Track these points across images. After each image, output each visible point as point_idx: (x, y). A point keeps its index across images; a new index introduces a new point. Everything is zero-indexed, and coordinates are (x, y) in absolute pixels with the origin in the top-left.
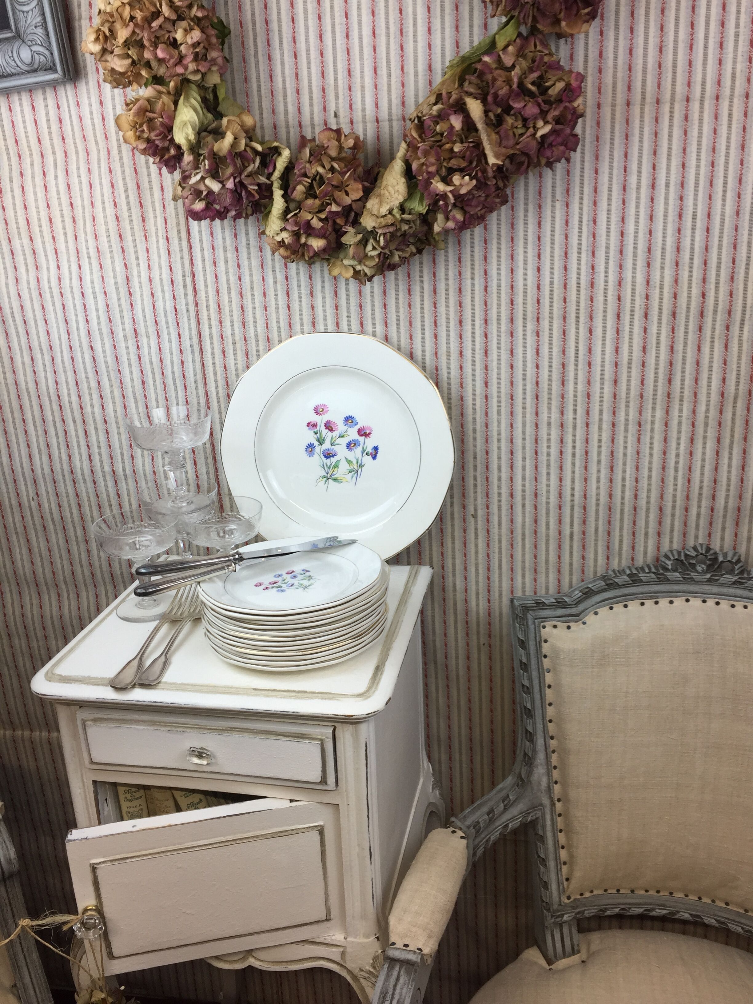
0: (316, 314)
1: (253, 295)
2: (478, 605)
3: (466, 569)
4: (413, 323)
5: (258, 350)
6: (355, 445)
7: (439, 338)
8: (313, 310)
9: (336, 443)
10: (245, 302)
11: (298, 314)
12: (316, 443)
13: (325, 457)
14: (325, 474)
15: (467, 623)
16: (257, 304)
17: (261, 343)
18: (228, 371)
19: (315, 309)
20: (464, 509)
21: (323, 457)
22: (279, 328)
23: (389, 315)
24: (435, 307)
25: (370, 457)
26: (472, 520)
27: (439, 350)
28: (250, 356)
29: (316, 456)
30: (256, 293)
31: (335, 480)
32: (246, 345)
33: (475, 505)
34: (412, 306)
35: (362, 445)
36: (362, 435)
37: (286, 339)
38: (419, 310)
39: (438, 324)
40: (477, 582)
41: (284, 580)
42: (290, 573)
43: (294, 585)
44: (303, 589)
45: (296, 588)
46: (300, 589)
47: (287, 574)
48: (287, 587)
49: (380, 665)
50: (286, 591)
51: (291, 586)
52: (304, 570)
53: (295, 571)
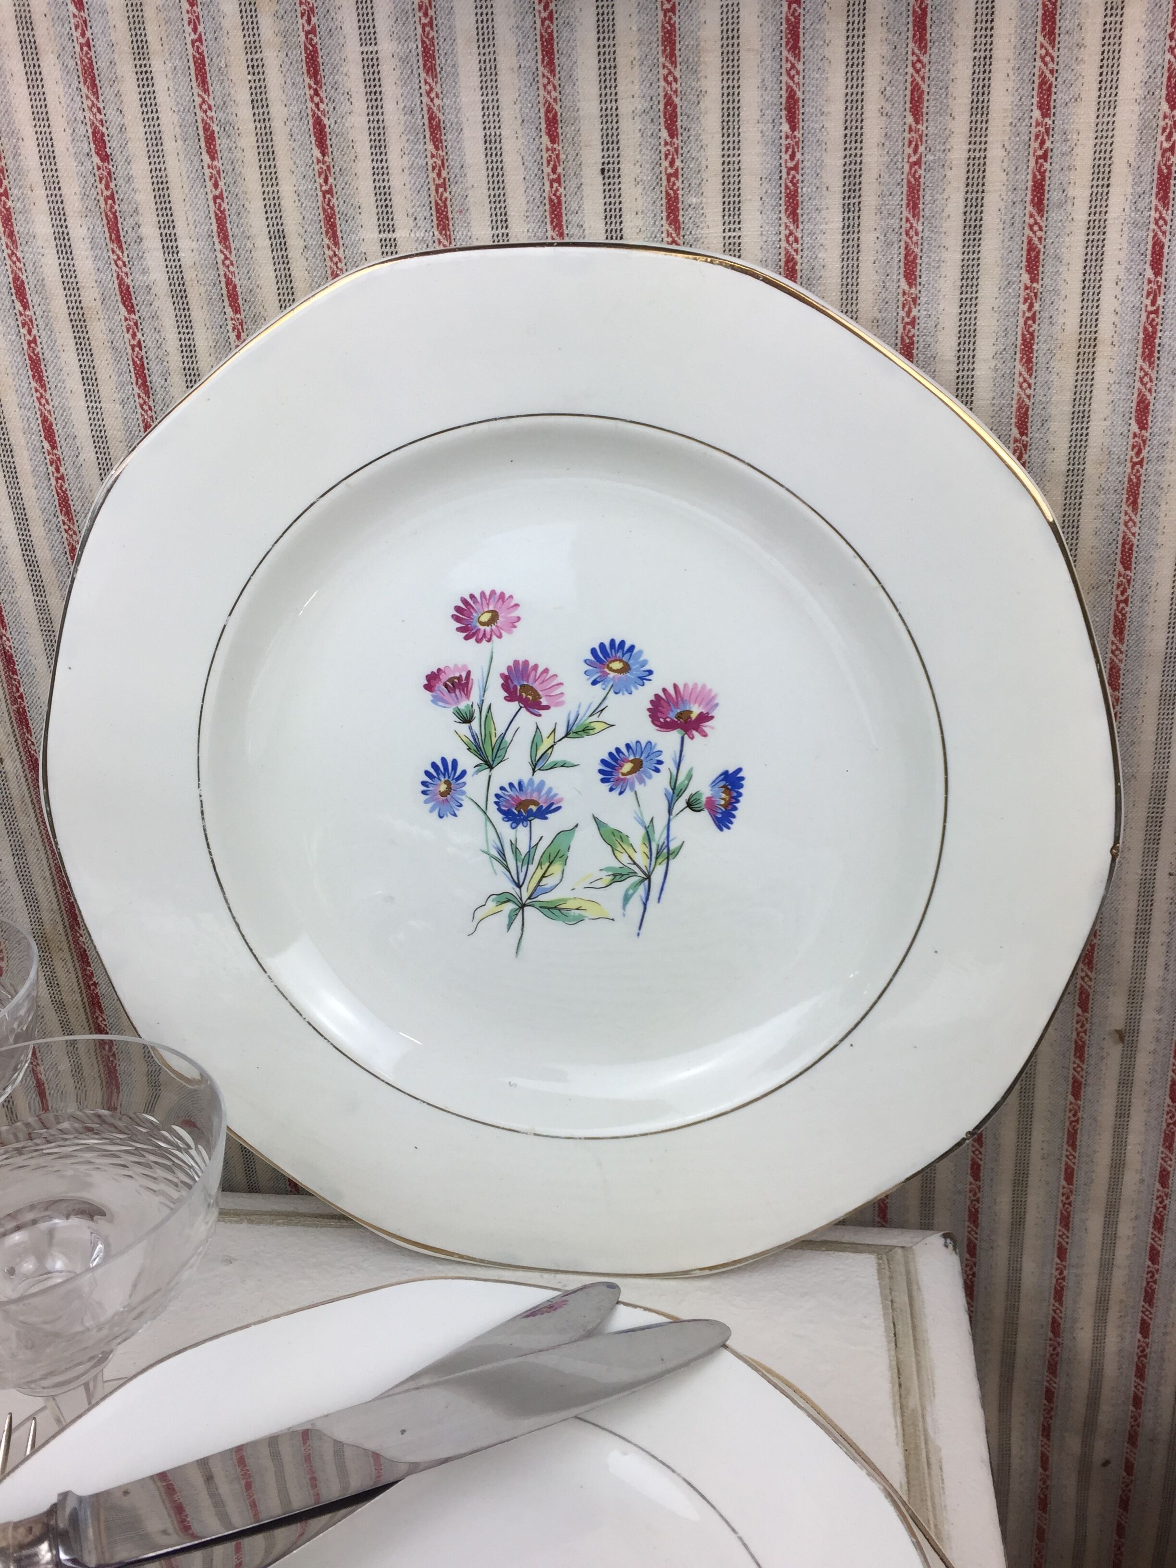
0: (453, 160)
1: (145, 78)
2: (1099, 1339)
3: (1066, 1221)
4: (926, 196)
5: (188, 349)
6: (638, 765)
7: (1047, 268)
8: (437, 142)
9: (557, 755)
10: (111, 113)
11: (364, 166)
12: (468, 761)
13: (508, 815)
14: (510, 887)
15: (1049, 1395)
16: (169, 121)
17: (198, 315)
18: (64, 450)
19: (449, 137)
20: (1085, 1009)
21: (496, 816)
22: (278, 238)
23: (807, 158)
24: (1045, 108)
25: (704, 818)
26: (1115, 1052)
27: (1042, 330)
28: (155, 380)
29: (468, 813)
30: (158, 66)
31: (553, 910)
32: (134, 328)
33: (1135, 995)
34: (929, 105)
35: (669, 765)
36: (667, 726)
37: (316, 286)
38: (960, 124)
39: (1053, 196)
40: (1106, 1267)
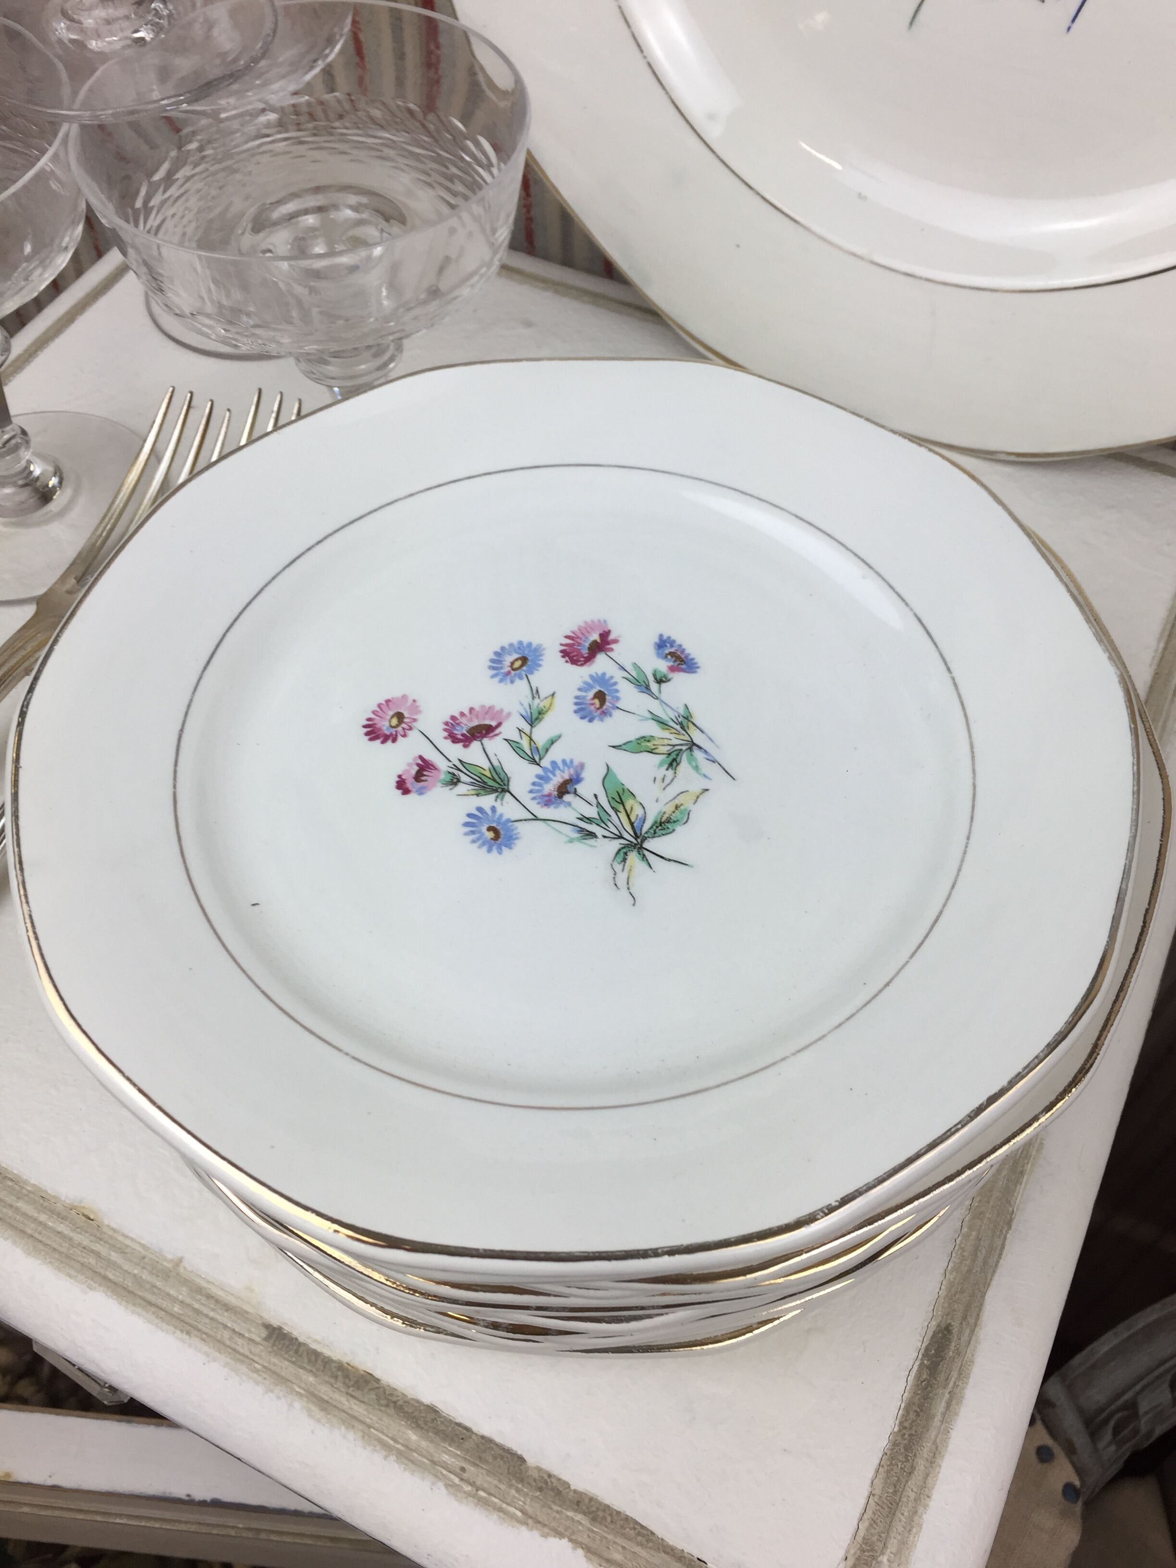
41: (537, 719)
42: (587, 651)
43: (575, 792)
44: (619, 850)
45: (582, 830)
46: (601, 840)
47: (563, 657)
48: (534, 798)
49: (955, 1324)
50: (515, 842)
51: (556, 793)
52: (663, 645)
53: (616, 641)
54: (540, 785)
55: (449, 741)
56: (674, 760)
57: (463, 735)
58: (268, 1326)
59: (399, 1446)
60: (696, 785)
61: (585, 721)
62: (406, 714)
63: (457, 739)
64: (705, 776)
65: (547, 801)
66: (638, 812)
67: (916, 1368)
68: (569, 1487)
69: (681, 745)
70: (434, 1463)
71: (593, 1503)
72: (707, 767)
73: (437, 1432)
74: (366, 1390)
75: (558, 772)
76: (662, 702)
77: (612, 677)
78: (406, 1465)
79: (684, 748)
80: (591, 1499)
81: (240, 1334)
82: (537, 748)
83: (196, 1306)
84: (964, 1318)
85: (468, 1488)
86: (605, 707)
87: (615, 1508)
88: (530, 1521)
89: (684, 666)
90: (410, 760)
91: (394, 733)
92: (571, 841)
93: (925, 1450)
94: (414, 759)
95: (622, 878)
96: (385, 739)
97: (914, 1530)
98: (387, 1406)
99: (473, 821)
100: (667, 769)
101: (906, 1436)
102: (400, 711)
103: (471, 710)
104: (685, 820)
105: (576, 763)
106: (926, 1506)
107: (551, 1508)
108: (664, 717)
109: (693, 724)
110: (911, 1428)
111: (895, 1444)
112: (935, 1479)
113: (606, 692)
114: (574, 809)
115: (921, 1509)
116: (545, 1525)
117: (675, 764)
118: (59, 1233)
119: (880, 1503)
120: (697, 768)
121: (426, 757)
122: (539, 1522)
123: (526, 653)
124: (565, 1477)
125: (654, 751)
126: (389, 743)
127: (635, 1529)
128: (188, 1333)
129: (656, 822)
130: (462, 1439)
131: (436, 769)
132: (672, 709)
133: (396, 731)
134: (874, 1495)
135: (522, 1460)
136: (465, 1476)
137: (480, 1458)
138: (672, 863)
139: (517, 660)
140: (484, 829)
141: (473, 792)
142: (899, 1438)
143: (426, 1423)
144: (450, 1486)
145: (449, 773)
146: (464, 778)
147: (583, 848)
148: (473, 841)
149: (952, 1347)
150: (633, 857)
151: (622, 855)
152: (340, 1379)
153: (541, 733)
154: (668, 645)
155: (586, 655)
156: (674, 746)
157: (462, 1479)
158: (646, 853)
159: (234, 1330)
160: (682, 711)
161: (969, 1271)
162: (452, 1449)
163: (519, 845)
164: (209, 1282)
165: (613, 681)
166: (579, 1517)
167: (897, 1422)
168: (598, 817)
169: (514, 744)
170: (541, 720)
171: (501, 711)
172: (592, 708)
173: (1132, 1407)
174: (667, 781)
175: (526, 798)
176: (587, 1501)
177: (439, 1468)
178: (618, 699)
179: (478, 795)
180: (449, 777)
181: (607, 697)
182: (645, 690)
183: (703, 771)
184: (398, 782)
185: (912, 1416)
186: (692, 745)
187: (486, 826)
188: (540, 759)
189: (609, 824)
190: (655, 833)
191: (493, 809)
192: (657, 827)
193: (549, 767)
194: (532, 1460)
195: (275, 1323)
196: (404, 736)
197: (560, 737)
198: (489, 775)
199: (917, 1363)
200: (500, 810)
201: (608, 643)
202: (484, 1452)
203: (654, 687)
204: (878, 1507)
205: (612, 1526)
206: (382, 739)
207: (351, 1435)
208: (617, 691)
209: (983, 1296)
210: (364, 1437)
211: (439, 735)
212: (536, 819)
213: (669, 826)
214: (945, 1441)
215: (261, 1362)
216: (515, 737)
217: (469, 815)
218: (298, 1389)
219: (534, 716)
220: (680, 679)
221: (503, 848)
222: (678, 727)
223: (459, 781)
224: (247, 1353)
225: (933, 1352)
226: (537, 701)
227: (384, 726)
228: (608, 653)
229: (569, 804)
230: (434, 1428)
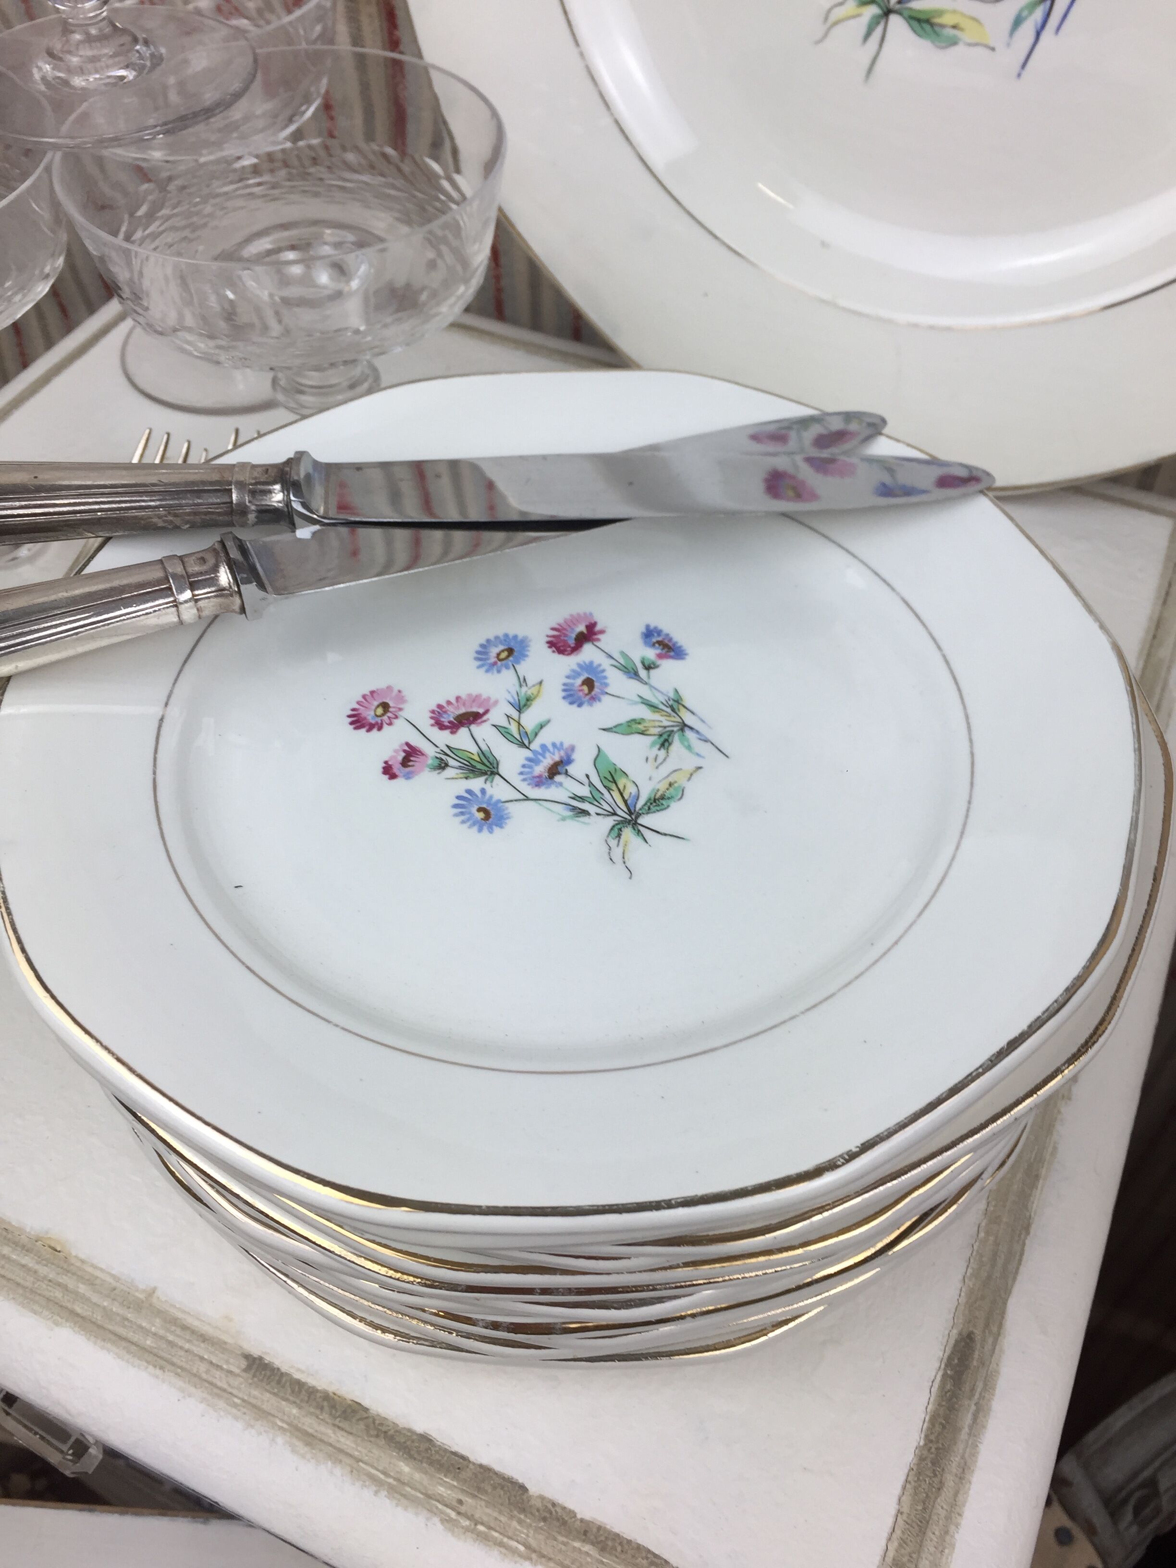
31: (924, 24)
41: (525, 705)
42: (574, 642)
43: (566, 773)
44: (614, 826)
45: (574, 808)
46: (594, 819)
47: (550, 647)
48: (524, 780)
49: (978, 1332)
50: (507, 821)
51: (546, 774)
52: (650, 635)
53: (602, 632)
54: (530, 767)
55: (436, 729)
56: (666, 740)
57: (450, 722)
58: (247, 1357)
59: (391, 1481)
60: (689, 762)
61: (574, 707)
62: (391, 704)
63: (444, 726)
64: (698, 755)
65: (538, 782)
66: (630, 790)
67: (939, 1378)
68: (575, 1516)
69: (672, 726)
70: (429, 1496)
71: (601, 1532)
72: (698, 746)
73: (431, 1463)
74: (354, 1420)
75: (548, 755)
76: (652, 687)
77: (600, 665)
78: (399, 1500)
79: (675, 729)
80: (599, 1528)
81: (218, 1366)
82: (526, 732)
83: (171, 1338)
84: (987, 1325)
85: (466, 1523)
86: (593, 693)
87: (625, 1536)
88: (534, 1556)
89: (672, 654)
90: (396, 746)
91: (380, 722)
92: (564, 819)
93: (955, 1461)
94: (401, 746)
95: (617, 853)
96: (371, 727)
97: (947, 1551)
98: (377, 1436)
99: (462, 803)
100: (659, 749)
101: (933, 1450)
102: (385, 701)
103: (458, 698)
104: (679, 797)
105: (566, 745)
106: (957, 1526)
107: (555, 1539)
108: (654, 701)
109: (684, 706)
110: (938, 1442)
111: (921, 1459)
112: (965, 1496)
113: (594, 679)
114: (566, 789)
115: (952, 1528)
116: (550, 1559)
117: (666, 744)
118: (23, 1266)
119: (909, 1521)
120: (689, 748)
121: (413, 743)
122: (543, 1556)
123: (512, 645)
124: (570, 1505)
125: (645, 733)
126: (375, 731)
127: (647, 1558)
128: (162, 1368)
129: (650, 799)
130: (459, 1468)
131: (423, 754)
132: (662, 693)
133: (382, 720)
134: (902, 1513)
135: (523, 1489)
136: (463, 1509)
137: (479, 1489)
138: (668, 838)
139: (503, 651)
140: (474, 810)
141: (462, 776)
142: (925, 1452)
143: (419, 1452)
144: (446, 1521)
145: (437, 758)
146: (451, 762)
147: (575, 826)
148: (463, 822)
149: (976, 1355)
150: (628, 833)
151: (617, 831)
152: (326, 1408)
153: (530, 720)
154: (656, 635)
155: (573, 645)
156: (665, 727)
157: (459, 1513)
158: (641, 828)
159: (211, 1363)
160: (672, 695)
161: (989, 1277)
162: (447, 1480)
163: (510, 825)
164: (184, 1312)
165: (601, 668)
166: (587, 1548)
167: (923, 1436)
168: (591, 796)
169: (502, 730)
170: (529, 706)
171: (489, 699)
172: (581, 694)
173: (1152, 1484)
174: (660, 760)
175: (516, 781)
176: (595, 1530)
177: (434, 1502)
178: (606, 685)
179: (466, 778)
180: (437, 762)
181: (596, 684)
182: (634, 676)
183: (696, 750)
184: (384, 768)
185: (938, 1428)
186: (683, 726)
187: (476, 807)
188: (530, 743)
189: (602, 802)
190: (649, 808)
191: (483, 791)
192: (651, 804)
193: (540, 750)
194: (534, 1489)
195: (256, 1352)
196: (390, 724)
197: (548, 721)
198: (478, 759)
199: (940, 1373)
200: (490, 791)
201: (595, 634)
202: (483, 1481)
203: (643, 673)
204: (907, 1526)
205: (623, 1556)
206: (367, 727)
207: (338, 1471)
208: (605, 678)
209: (1005, 1303)
210: (352, 1472)
211: (425, 722)
212: (527, 799)
213: (664, 802)
214: (974, 1455)
215: (240, 1395)
216: (503, 722)
217: (458, 797)
218: (280, 1424)
219: (522, 703)
220: (668, 666)
221: (494, 827)
222: (669, 710)
223: (447, 765)
224: (225, 1386)
225: (956, 1361)
226: (524, 689)
227: (370, 715)
228: (596, 643)
229: (561, 784)
230: (428, 1458)
